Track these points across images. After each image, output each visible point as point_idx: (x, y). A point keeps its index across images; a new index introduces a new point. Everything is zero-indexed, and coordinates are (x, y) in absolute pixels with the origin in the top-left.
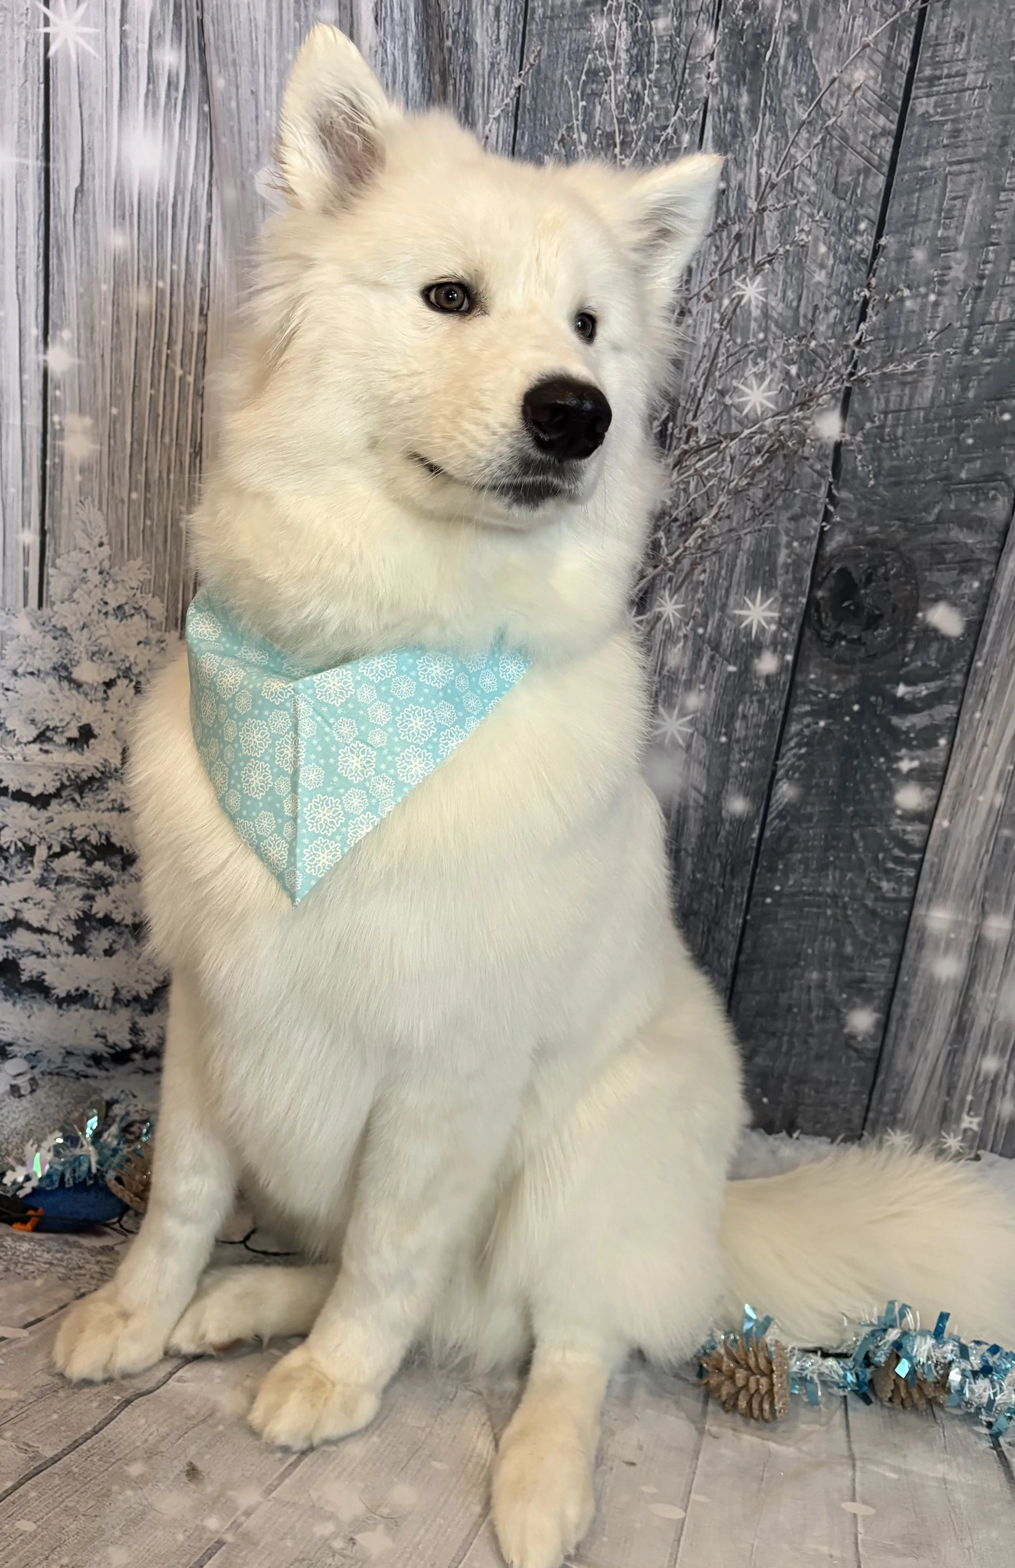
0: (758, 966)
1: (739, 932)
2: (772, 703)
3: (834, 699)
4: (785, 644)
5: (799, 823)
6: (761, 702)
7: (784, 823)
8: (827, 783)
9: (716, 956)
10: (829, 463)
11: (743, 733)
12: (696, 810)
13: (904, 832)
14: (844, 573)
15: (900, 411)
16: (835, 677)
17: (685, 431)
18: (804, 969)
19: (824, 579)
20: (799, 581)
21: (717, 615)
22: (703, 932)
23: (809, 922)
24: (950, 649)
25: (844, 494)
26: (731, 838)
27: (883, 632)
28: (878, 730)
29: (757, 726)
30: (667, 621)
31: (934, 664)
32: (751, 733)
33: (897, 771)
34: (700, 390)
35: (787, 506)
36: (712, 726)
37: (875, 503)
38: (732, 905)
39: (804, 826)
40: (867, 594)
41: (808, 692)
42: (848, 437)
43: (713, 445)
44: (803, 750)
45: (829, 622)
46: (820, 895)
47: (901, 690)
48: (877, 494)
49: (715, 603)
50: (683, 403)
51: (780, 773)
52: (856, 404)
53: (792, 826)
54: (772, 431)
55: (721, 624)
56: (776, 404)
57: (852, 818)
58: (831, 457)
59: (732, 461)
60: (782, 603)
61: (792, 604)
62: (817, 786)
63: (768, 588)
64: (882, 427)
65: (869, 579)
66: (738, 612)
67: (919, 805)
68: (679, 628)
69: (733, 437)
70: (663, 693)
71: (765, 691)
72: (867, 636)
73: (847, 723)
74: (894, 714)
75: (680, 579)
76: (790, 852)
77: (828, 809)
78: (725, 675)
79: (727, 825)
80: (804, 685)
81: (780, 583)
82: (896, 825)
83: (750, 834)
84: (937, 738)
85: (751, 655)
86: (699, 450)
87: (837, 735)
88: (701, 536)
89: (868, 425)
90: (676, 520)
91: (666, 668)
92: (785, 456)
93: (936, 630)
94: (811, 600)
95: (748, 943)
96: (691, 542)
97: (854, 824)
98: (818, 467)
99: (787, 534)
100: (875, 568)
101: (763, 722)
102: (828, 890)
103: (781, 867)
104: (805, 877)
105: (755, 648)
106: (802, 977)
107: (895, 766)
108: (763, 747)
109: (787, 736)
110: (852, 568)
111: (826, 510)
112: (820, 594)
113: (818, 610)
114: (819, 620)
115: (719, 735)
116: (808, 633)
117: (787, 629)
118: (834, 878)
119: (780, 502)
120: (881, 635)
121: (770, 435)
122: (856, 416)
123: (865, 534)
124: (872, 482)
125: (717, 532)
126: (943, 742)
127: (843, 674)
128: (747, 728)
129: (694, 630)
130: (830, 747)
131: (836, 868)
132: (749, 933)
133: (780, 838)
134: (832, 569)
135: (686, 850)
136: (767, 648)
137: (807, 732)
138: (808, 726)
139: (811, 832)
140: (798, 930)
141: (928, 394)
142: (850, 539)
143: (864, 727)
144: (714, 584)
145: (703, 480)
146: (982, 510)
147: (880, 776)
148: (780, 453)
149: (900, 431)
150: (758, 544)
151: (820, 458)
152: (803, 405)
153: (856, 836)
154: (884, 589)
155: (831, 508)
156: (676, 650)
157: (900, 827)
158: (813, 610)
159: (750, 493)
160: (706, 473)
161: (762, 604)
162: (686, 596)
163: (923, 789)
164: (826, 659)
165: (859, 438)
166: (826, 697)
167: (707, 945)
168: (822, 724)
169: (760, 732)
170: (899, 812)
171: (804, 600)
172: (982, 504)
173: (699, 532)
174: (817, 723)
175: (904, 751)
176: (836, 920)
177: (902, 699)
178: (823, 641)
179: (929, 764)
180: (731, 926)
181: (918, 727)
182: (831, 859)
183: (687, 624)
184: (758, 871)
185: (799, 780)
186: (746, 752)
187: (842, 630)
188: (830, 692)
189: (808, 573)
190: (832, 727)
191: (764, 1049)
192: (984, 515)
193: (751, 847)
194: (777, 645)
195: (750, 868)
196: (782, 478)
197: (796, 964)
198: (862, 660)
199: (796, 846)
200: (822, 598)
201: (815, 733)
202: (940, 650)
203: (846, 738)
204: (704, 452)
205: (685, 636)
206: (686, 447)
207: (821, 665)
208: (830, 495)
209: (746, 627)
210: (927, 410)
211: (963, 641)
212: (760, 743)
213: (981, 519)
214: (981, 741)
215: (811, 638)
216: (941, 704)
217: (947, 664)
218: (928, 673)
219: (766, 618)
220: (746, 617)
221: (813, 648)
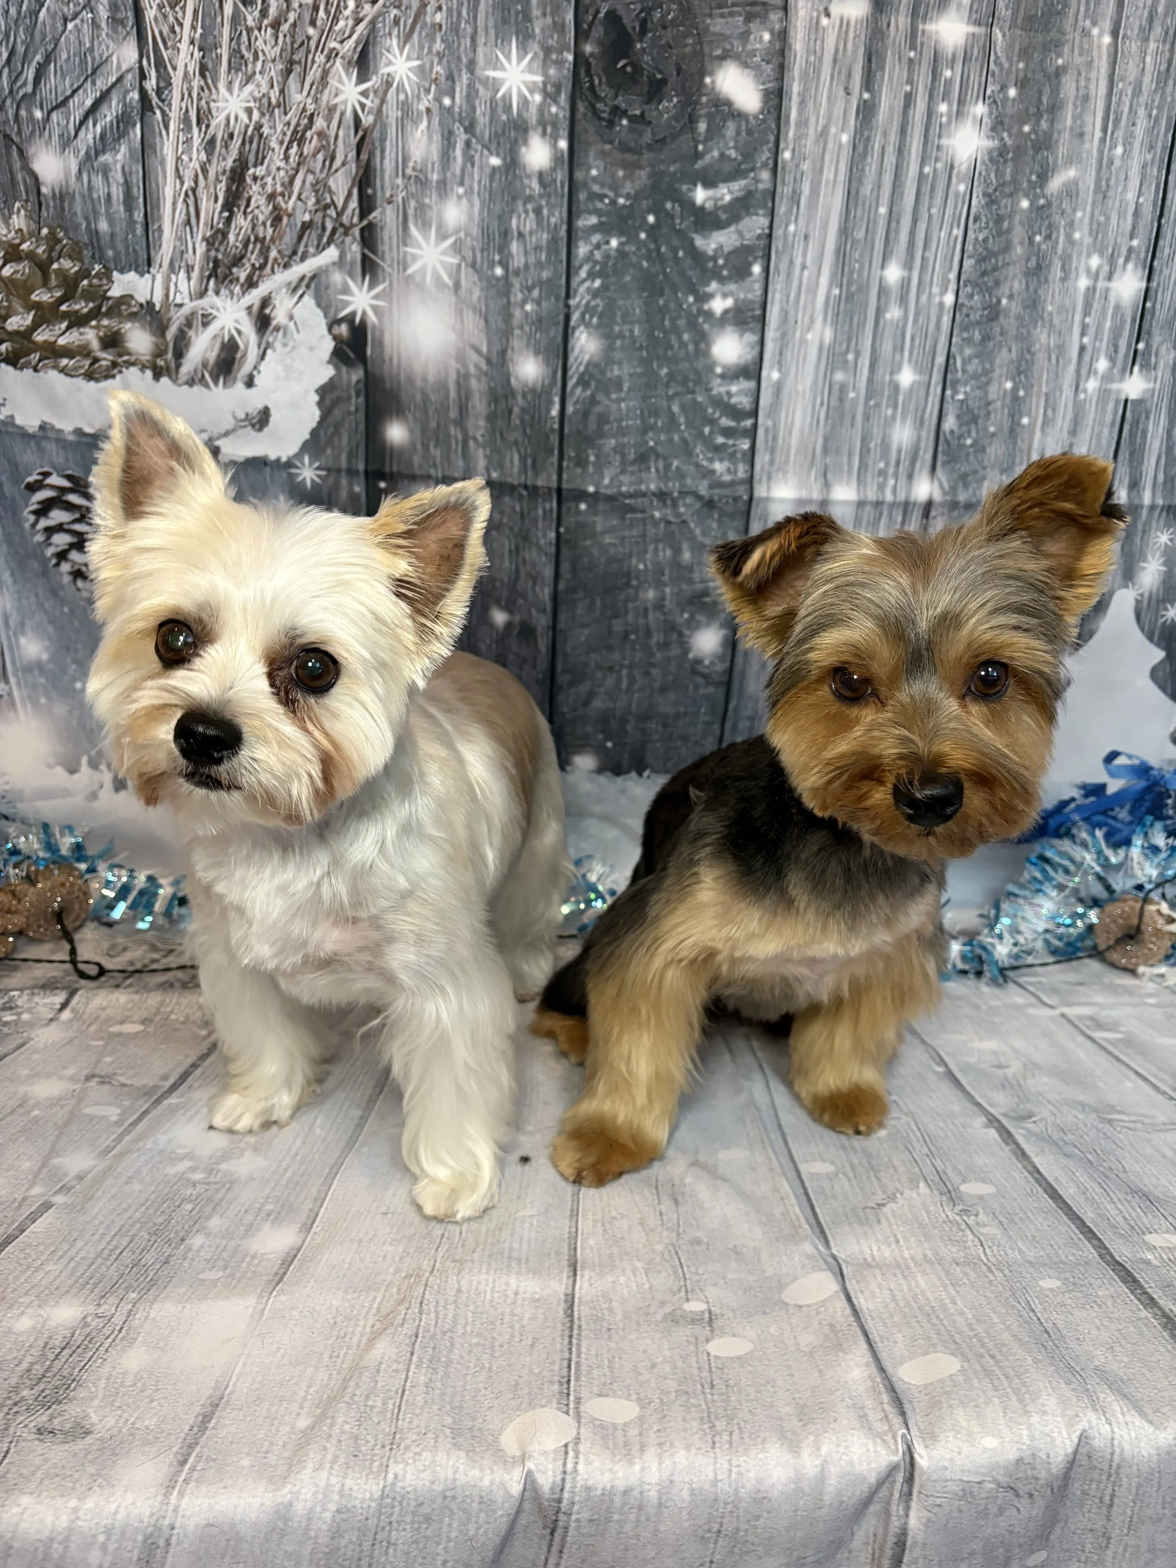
0: (581, 594)
1: (553, 550)
2: (551, 214)
3: (624, 206)
4: (555, 123)
5: (607, 394)
6: (538, 211)
7: (589, 393)
8: (631, 331)
9: (530, 583)
11: (523, 260)
12: (479, 380)
13: (729, 394)
14: (613, 18)
16: (621, 173)
18: (637, 589)
19: (591, 25)
20: (559, 27)
21: (465, 77)
22: (510, 551)
23: (635, 532)
24: (749, 132)
26: (527, 417)
27: (669, 105)
28: (681, 254)
29: (538, 248)
30: (400, 89)
31: (733, 153)
32: (532, 259)
33: (709, 314)
36: (482, 251)
38: (540, 512)
39: (614, 396)
40: (643, 49)
41: (593, 196)
44: (597, 283)
45: (604, 91)
46: (643, 495)
47: (700, 195)
49: (459, 59)
51: (575, 317)
53: (600, 397)
55: (471, 95)
57: (667, 385)
60: (544, 60)
61: (556, 62)
62: (621, 335)
63: (525, 39)
65: (644, 28)
66: (491, 73)
67: (740, 357)
68: (418, 98)
70: (413, 204)
71: (541, 196)
72: (652, 111)
73: (644, 243)
74: (696, 231)
75: (410, 21)
76: (601, 437)
77: (638, 370)
78: (488, 171)
79: (519, 397)
80: (585, 185)
81: (537, 30)
82: (719, 388)
83: (548, 411)
84: (750, 265)
85: (516, 141)
87: (634, 259)
91: (411, 164)
93: (729, 103)
94: (579, 56)
95: (565, 567)
97: (671, 392)
100: (648, 10)
101: (544, 243)
102: (652, 487)
103: (592, 458)
104: (623, 472)
105: (519, 129)
106: (636, 598)
107: (706, 307)
108: (549, 280)
109: (576, 263)
110: (621, 11)
112: (588, 48)
113: (588, 73)
114: (592, 88)
115: (492, 265)
116: (581, 107)
117: (556, 102)
118: (657, 470)
120: (667, 110)
126: (757, 269)
127: (631, 167)
128: (526, 253)
129: (438, 100)
130: (628, 278)
131: (658, 456)
132: (565, 552)
133: (586, 414)
134: (598, 12)
135: (475, 439)
136: (535, 129)
137: (598, 255)
138: (598, 246)
139: (623, 405)
140: (622, 545)
143: (663, 249)
144: (455, 29)
147: (693, 325)
153: (675, 409)
154: (663, 42)
156: (418, 134)
157: (723, 389)
158: (582, 72)
161: (520, 60)
162: (421, 48)
163: (742, 335)
164: (608, 147)
166: (614, 202)
167: (517, 570)
168: (614, 243)
169: (543, 257)
170: (719, 370)
171: (570, 57)
174: (608, 243)
175: (714, 286)
176: (668, 522)
177: (702, 208)
178: (600, 119)
179: (744, 301)
180: (542, 542)
181: (726, 250)
182: (651, 444)
183: (428, 91)
184: (565, 464)
185: (599, 326)
186: (530, 289)
187: (621, 102)
188: (618, 195)
189: (570, 16)
190: (627, 248)
191: (602, 690)
193: (552, 430)
194: (546, 125)
195: (555, 459)
197: (628, 585)
198: (650, 148)
199: (607, 427)
200: (592, 54)
201: (607, 256)
202: (738, 133)
203: (645, 264)
205: (429, 111)
207: (603, 154)
209: (504, 96)
211: (764, 121)
212: (545, 275)
214: (798, 261)
215: (585, 115)
216: (748, 214)
217: (748, 154)
218: (727, 167)
219: (526, 84)
220: (501, 82)
221: (588, 129)
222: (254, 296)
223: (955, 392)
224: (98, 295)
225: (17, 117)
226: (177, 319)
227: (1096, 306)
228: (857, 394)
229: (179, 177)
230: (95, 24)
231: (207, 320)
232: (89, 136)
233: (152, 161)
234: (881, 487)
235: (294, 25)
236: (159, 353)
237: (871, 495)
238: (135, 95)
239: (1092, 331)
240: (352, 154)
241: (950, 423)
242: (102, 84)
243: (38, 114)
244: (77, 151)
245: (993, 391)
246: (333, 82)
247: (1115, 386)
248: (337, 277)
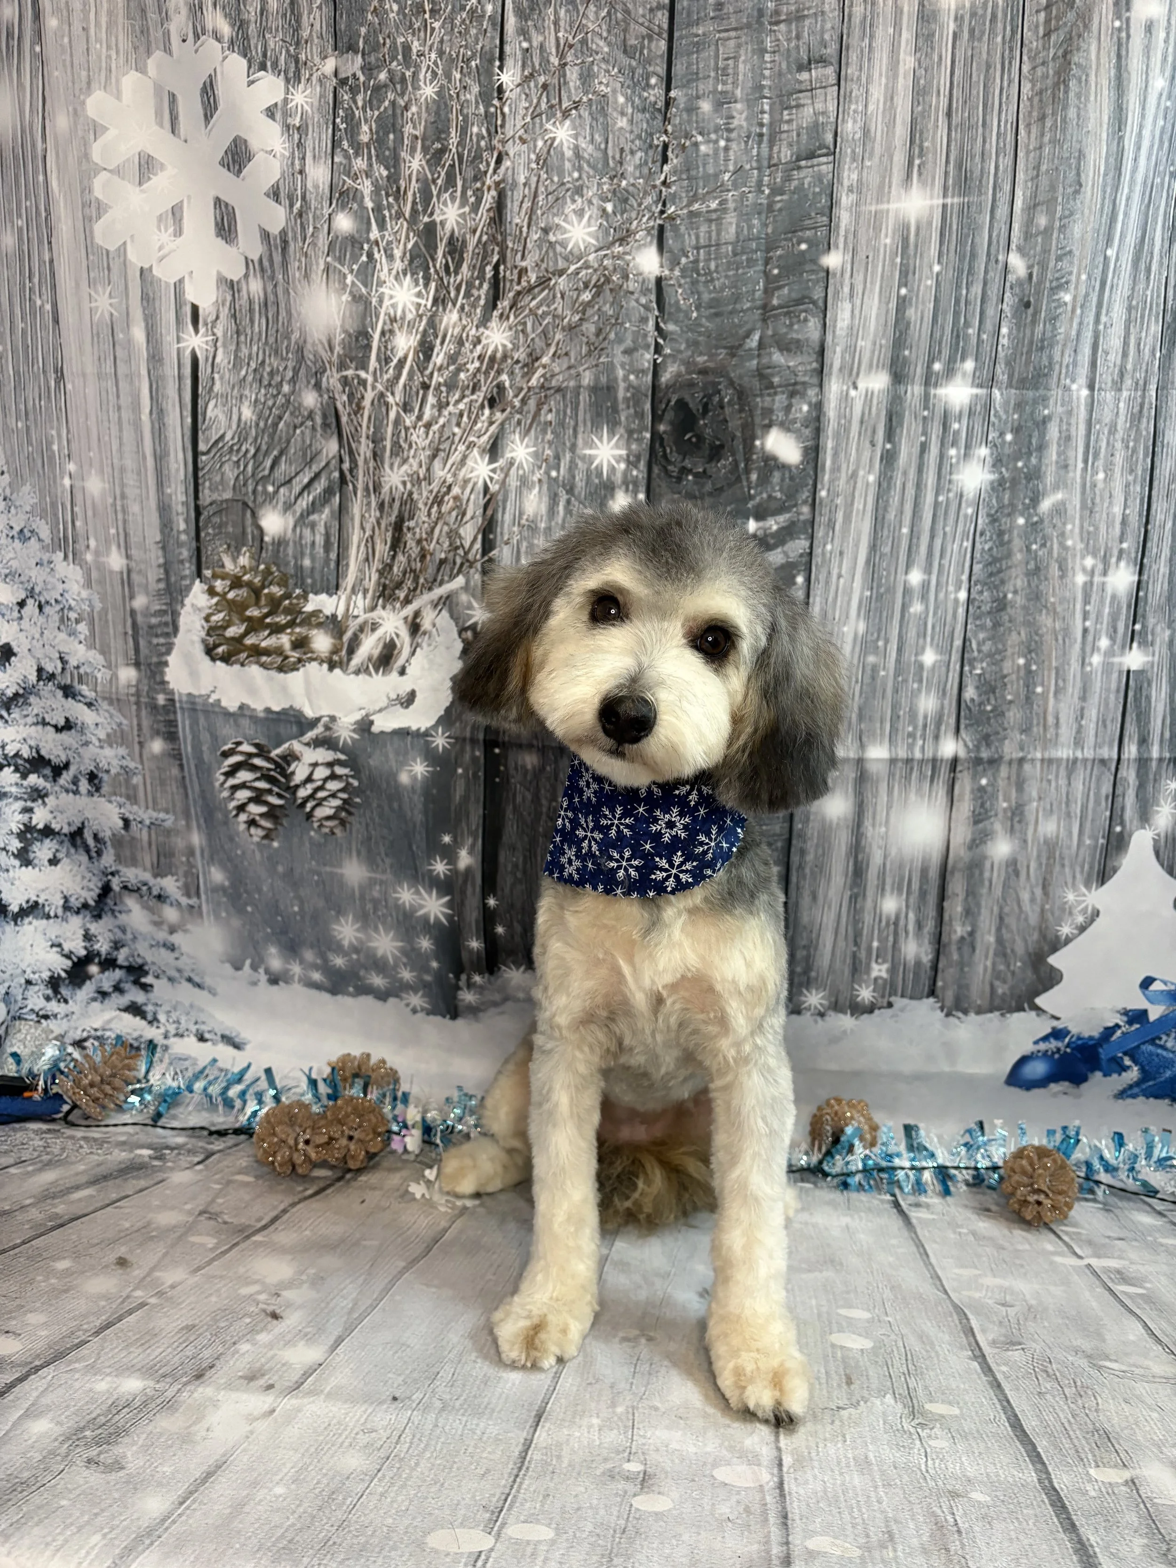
4: (635, 483)
10: (653, 297)
14: (682, 404)
15: (710, 246)
17: (516, 272)
19: (664, 411)
20: (640, 415)
21: (568, 456)
24: (791, 478)
25: (670, 327)
27: (725, 463)
30: (520, 467)
31: (778, 495)
34: (525, 229)
35: (620, 340)
37: (700, 334)
40: (705, 424)
42: (667, 272)
43: (543, 282)
45: (674, 457)
47: (753, 526)
48: (701, 326)
49: (564, 443)
50: (510, 245)
52: (670, 242)
54: (596, 265)
55: (572, 466)
56: (597, 240)
58: (654, 291)
59: (563, 297)
60: (628, 439)
61: (637, 440)
63: (613, 425)
64: (696, 261)
65: (706, 409)
66: (588, 452)
68: (533, 472)
69: (561, 273)
72: (712, 468)
75: (528, 422)
81: (623, 418)
84: (794, 577)
85: (605, 496)
86: (530, 289)
88: (543, 376)
89: (684, 260)
90: (518, 362)
91: (525, 517)
92: (611, 290)
93: (775, 459)
94: (654, 434)
96: (534, 382)
98: (643, 301)
99: (623, 368)
100: (709, 397)
105: (608, 488)
110: (688, 398)
111: (657, 343)
112: (662, 428)
113: (662, 445)
114: (665, 456)
116: (656, 470)
117: (636, 467)
119: (612, 336)
120: (724, 467)
121: (595, 270)
122: (671, 251)
123: (695, 364)
124: (695, 315)
125: (557, 370)
126: (800, 580)
129: (547, 473)
134: (669, 401)
136: (620, 487)
141: (733, 230)
142: (683, 369)
144: (562, 424)
145: (538, 319)
146: (797, 332)
148: (607, 288)
149: (713, 265)
150: (597, 379)
151: (645, 292)
152: (622, 241)
154: (720, 418)
155: (661, 341)
156: (532, 497)
158: (657, 445)
159: (584, 328)
160: (540, 312)
161: (609, 440)
162: (536, 438)
164: (677, 496)
165: (677, 273)
171: (648, 435)
172: (796, 327)
173: (541, 371)
178: (670, 476)
183: (540, 467)
187: (688, 464)
189: (648, 406)
192: (800, 337)
194: (629, 484)
196: (611, 312)
198: (710, 494)
200: (665, 432)
202: (783, 480)
204: (536, 290)
205: (540, 481)
206: (518, 288)
208: (658, 328)
209: (597, 467)
210: (734, 244)
211: (804, 469)
213: (798, 341)
214: (835, 572)
215: (659, 476)
216: (792, 539)
217: (791, 495)
218: (773, 505)
219: (614, 457)
220: (595, 457)
221: (662, 485)
222: (409, 610)
223: (973, 668)
224: (294, 611)
225: (254, 492)
226: (353, 626)
227: (1094, 598)
228: (887, 672)
229: (363, 528)
230: (314, 428)
231: (375, 627)
232: (304, 503)
233: (346, 519)
234: (911, 747)
235: (444, 426)
236: (335, 651)
237: (902, 754)
238: (336, 474)
239: (1093, 616)
240: (480, 512)
241: (970, 693)
242: (315, 468)
243: (270, 489)
244: (294, 512)
245: (1007, 666)
246: (470, 463)
247: (1116, 660)
248: (464, 598)
